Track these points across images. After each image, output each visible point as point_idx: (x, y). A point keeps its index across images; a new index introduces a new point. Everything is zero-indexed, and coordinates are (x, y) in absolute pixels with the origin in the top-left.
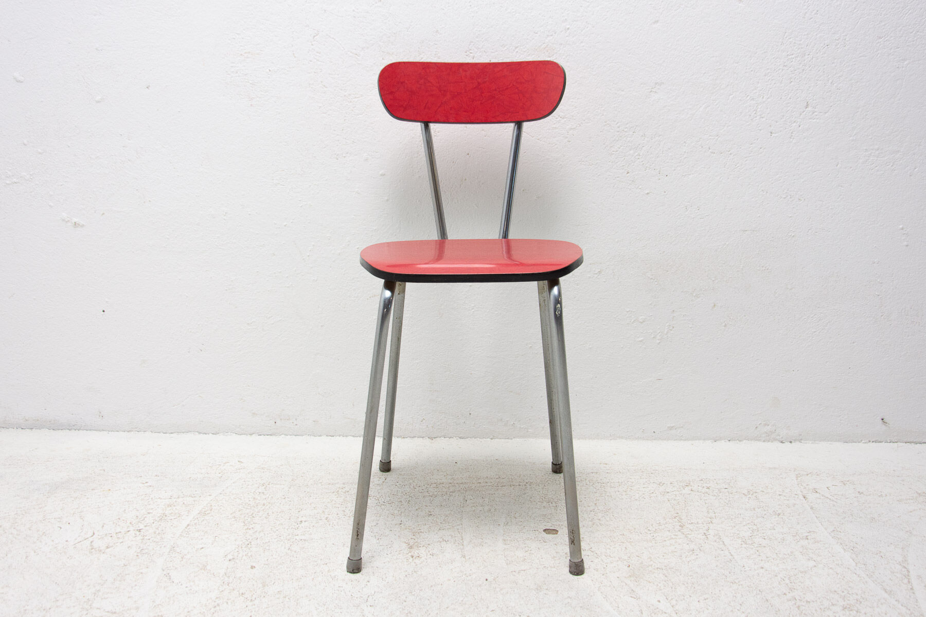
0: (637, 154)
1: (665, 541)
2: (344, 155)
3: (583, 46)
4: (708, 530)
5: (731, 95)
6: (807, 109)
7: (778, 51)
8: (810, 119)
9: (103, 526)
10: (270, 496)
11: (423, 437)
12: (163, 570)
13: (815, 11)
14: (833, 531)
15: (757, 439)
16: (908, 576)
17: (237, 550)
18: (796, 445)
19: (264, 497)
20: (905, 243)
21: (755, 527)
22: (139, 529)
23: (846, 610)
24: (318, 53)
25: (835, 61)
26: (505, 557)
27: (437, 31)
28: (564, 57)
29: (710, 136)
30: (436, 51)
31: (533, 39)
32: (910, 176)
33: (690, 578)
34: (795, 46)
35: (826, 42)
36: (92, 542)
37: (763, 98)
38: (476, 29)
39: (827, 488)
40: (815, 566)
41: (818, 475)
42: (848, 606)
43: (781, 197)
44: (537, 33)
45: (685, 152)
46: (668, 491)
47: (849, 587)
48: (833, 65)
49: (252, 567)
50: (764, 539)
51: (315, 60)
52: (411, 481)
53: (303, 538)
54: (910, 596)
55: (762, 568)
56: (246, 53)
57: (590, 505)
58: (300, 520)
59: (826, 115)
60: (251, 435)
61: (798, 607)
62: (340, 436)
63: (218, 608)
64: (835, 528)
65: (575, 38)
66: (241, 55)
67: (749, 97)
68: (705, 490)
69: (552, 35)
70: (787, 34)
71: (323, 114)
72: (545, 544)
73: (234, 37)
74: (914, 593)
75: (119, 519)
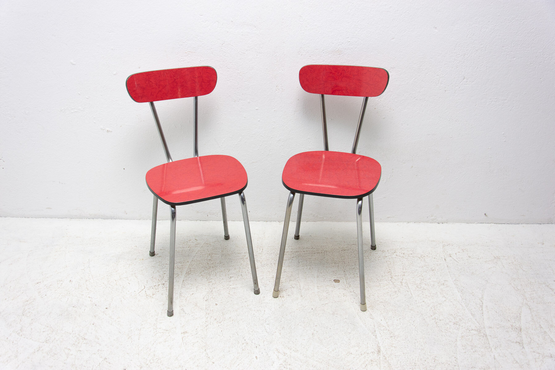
0: (380, 100)
1: (384, 286)
2: (238, 100)
3: (356, 50)
4: (402, 280)
5: (427, 73)
6: (464, 80)
7: (453, 53)
8: (465, 85)
9: (147, 282)
10: (214, 262)
11: (276, 221)
12: (180, 307)
13: (473, 34)
14: (455, 280)
15: (427, 222)
16: (482, 306)
17: (207, 295)
18: (445, 225)
19: (212, 262)
20: (504, 140)
21: (422, 278)
22: (163, 283)
23: (455, 324)
24: (224, 52)
25: (480, 58)
26: (319, 296)
27: (284, 42)
28: (347, 55)
29: (416, 92)
30: (283, 52)
31: (332, 46)
32: (510, 110)
33: (394, 307)
34: (460, 51)
35: (476, 49)
36: (145, 291)
37: (443, 75)
38: (303, 41)
39: (456, 254)
40: (445, 301)
41: (452, 245)
42: (456, 323)
43: (447, 120)
44: (333, 43)
45: (403, 99)
46: (386, 256)
47: (458, 312)
48: (479, 60)
49: (216, 304)
50: (426, 285)
51: (223, 56)
52: (274, 251)
53: (233, 287)
54: (481, 317)
55: (424, 302)
56: (188, 52)
57: (353, 265)
58: (230, 276)
59: (473, 83)
60: (196, 220)
61: (436, 323)
62: (237, 221)
63: (207, 327)
64: (456, 278)
65: (352, 46)
66: (186, 53)
67: (436, 75)
68: (402, 255)
69: (341, 45)
70: (457, 45)
71: (228, 82)
72: (335, 288)
73: (182, 44)
74: (483, 315)
75: (153, 277)
